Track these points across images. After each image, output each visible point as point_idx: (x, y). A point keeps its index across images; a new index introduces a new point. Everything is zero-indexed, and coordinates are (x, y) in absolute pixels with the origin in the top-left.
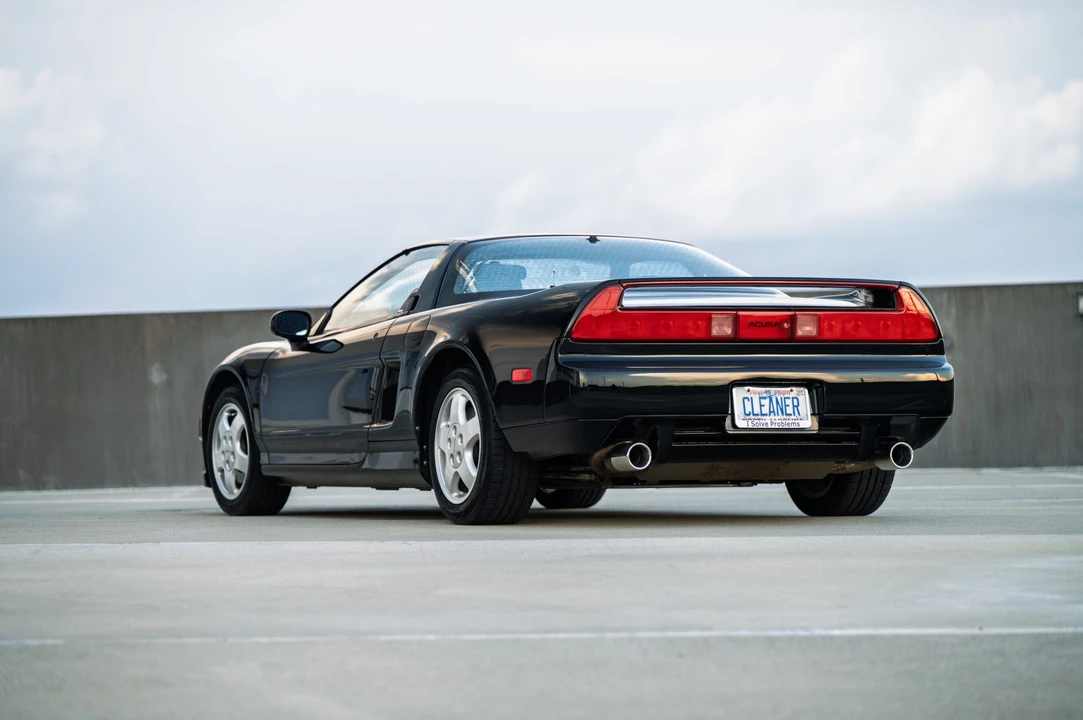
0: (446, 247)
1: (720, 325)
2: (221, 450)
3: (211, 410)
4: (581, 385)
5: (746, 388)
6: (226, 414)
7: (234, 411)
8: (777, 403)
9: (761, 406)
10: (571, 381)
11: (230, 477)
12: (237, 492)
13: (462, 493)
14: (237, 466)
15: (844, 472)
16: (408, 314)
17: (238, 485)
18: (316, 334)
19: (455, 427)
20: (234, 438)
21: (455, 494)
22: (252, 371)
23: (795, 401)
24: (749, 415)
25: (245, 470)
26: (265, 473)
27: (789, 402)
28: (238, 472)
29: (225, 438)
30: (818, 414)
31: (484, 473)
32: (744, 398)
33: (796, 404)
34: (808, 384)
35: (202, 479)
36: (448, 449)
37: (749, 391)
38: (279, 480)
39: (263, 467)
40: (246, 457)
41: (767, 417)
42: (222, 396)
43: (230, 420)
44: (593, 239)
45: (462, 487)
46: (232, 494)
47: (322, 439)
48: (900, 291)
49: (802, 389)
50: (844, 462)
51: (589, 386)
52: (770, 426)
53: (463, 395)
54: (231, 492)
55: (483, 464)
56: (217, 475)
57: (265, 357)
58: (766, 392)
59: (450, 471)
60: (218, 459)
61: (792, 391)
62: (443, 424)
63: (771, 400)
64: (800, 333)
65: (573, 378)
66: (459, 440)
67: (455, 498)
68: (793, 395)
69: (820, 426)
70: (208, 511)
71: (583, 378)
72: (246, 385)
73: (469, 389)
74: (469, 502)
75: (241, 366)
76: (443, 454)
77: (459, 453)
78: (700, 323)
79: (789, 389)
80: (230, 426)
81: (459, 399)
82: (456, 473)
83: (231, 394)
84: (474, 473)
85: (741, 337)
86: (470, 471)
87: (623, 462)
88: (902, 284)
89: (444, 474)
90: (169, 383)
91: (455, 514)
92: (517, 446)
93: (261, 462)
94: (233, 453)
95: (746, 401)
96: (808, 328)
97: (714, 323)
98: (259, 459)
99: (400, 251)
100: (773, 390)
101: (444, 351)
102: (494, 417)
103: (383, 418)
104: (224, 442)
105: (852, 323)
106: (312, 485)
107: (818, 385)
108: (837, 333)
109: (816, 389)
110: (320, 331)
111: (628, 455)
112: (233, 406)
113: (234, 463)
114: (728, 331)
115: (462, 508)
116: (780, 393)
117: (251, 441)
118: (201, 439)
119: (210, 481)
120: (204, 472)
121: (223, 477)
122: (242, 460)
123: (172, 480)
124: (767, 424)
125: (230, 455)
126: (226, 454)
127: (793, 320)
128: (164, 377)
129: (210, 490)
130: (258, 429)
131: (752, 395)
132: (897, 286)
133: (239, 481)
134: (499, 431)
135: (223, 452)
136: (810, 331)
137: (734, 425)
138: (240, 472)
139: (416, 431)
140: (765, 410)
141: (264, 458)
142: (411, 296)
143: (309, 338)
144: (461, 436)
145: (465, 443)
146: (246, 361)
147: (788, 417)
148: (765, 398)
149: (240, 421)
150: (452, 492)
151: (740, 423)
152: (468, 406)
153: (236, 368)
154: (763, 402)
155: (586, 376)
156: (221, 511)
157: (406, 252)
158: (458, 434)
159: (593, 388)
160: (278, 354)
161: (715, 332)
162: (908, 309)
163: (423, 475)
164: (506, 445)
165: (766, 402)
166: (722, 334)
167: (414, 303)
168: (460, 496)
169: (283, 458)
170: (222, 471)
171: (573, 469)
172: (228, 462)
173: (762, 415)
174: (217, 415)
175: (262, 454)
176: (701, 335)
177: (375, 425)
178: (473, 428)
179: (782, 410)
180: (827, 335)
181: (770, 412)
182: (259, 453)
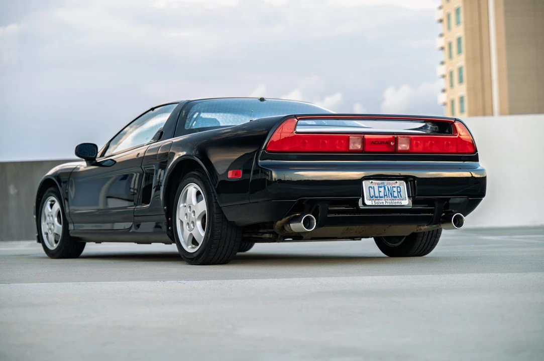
0: (178, 104)
1: (354, 143)
2: (46, 223)
3: (41, 200)
4: (274, 180)
5: (371, 181)
6: (49, 203)
7: (53, 201)
8: (389, 190)
9: (379, 192)
10: (267, 178)
11: (52, 237)
12: (55, 246)
13: (194, 246)
14: (55, 231)
15: (421, 231)
16: (157, 142)
17: (56, 242)
18: (100, 157)
19: (190, 207)
20: (54, 216)
21: (190, 247)
22: (63, 178)
23: (399, 189)
24: (372, 197)
25: (60, 233)
26: (72, 235)
27: (395, 189)
28: (56, 235)
29: (49, 216)
30: (412, 196)
31: (209, 234)
32: (370, 187)
33: (399, 190)
34: (406, 178)
35: (36, 238)
36: (185, 220)
37: (372, 182)
38: (79, 239)
39: (70, 232)
40: (61, 226)
41: (383, 199)
42: (47, 192)
43: (51, 206)
44: (262, 100)
45: (194, 242)
46: (53, 247)
47: (106, 215)
48: (455, 123)
49: (402, 181)
50: (420, 226)
51: (278, 180)
52: (385, 204)
53: (195, 188)
54: (52, 246)
55: (208, 228)
56: (44, 236)
57: (70, 171)
58: (382, 183)
59: (187, 233)
60: (45, 228)
61: (396, 182)
62: (182, 205)
63: (385, 189)
64: (400, 148)
65: (268, 176)
66: (193, 214)
67: (190, 249)
68: (397, 185)
69: (413, 204)
70: (39, 255)
71: (275, 175)
72: (61, 186)
73: (199, 183)
74: (200, 251)
75: (58, 176)
76: (182, 222)
77: (193, 222)
78: (343, 141)
79: (395, 182)
80: (51, 209)
81: (192, 189)
82: (191, 234)
83: (52, 192)
84: (203, 234)
85: (366, 150)
86: (200, 233)
87: (298, 226)
88: (456, 120)
89: (183, 234)
90: (18, 194)
91: (190, 259)
92: (230, 218)
93: (69, 229)
94: (53, 224)
95: (370, 188)
96: (404, 145)
97: (351, 142)
98: (68, 227)
99: (149, 109)
100: (386, 182)
101: (182, 162)
102: (216, 200)
103: (142, 203)
104: (48, 218)
105: (429, 142)
106: (98, 242)
107: (412, 179)
108: (420, 148)
109: (410, 181)
110: (103, 155)
111: (302, 222)
112: (53, 198)
113: (54, 229)
114: (359, 147)
115: (195, 255)
116: (390, 184)
117: (63, 217)
118: (35, 217)
119: (40, 239)
120: (37, 235)
121: (47, 237)
122: (58, 228)
123: (20, 238)
124: (383, 203)
125: (52, 226)
126: (49, 225)
127: (396, 140)
128: (16, 191)
129: (40, 245)
130: (67, 211)
131: (374, 185)
132: (453, 121)
133: (57, 240)
134: (219, 208)
135: (48, 224)
136: (405, 147)
137: (364, 204)
138: (57, 234)
139: (165, 210)
140: (382, 194)
141: (71, 227)
142: (158, 132)
143: (97, 159)
144: (194, 212)
145: (197, 215)
146: (61, 173)
147: (395, 199)
148: (381, 187)
149: (57, 206)
150: (187, 245)
151: (368, 202)
152: (198, 193)
153: (55, 177)
154: (380, 189)
155: (277, 173)
156: (46, 255)
157: (153, 109)
158: (192, 210)
159: (280, 181)
160: (79, 168)
161: (351, 147)
162: (460, 135)
163: (168, 235)
164: (223, 217)
165: (382, 189)
166: (355, 148)
167: (160, 136)
168: (193, 248)
169: (83, 226)
170: (47, 234)
171: (261, 231)
172: (50, 229)
173: (380, 197)
174: (43, 203)
175: (69, 224)
176: (343, 149)
177: (138, 207)
178: (202, 207)
179: (391, 194)
180: (415, 149)
181: (385, 195)
182: (68, 224)
